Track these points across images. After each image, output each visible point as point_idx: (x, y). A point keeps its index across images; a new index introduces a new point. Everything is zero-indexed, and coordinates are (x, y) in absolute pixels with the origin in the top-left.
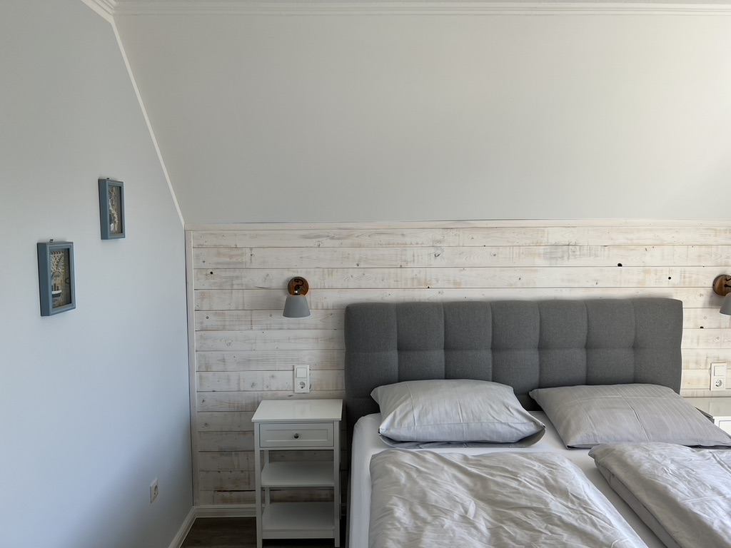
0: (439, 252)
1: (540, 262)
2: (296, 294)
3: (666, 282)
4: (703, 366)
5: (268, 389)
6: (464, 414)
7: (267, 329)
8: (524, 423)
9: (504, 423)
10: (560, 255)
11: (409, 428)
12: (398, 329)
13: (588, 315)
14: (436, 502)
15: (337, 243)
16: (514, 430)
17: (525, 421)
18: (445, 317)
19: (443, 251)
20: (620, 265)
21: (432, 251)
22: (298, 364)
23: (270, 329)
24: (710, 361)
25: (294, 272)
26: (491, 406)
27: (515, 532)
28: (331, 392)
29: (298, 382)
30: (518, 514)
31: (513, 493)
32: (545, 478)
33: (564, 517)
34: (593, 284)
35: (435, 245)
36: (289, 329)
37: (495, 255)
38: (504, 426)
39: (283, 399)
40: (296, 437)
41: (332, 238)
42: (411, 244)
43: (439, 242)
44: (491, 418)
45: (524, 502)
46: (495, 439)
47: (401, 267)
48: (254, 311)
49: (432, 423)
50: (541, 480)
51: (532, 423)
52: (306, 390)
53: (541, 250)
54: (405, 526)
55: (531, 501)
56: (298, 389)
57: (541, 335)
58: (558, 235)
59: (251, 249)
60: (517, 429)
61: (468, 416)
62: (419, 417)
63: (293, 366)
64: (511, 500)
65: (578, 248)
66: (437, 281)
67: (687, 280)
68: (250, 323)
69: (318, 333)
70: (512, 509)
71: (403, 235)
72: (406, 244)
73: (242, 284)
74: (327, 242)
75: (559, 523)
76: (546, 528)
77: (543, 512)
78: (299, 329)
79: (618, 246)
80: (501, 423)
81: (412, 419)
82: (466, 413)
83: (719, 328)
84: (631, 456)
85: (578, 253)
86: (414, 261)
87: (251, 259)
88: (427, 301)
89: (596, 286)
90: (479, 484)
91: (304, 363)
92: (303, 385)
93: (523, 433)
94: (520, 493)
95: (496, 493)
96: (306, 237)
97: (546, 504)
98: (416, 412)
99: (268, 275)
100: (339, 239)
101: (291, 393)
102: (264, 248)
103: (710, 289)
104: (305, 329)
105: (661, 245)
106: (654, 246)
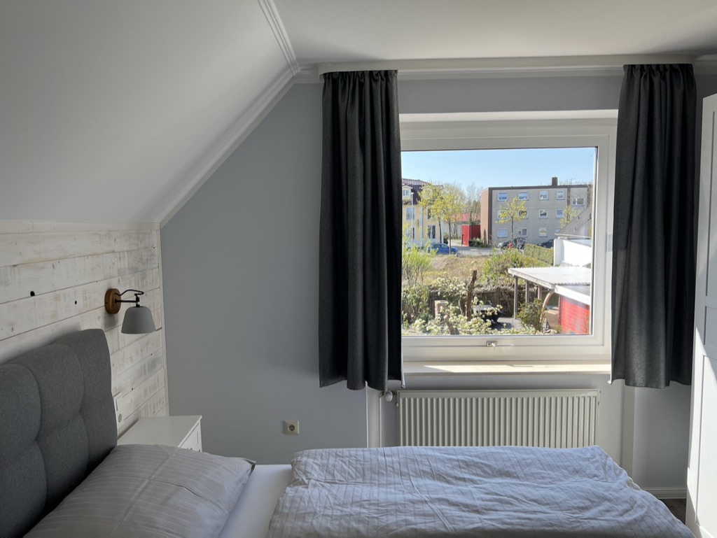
3: (73, 313)
13: (38, 382)
20: (32, 294)
34: (6, 331)
67: (88, 301)
79: (28, 264)
89: (12, 333)
105: (65, 258)
106: (59, 259)
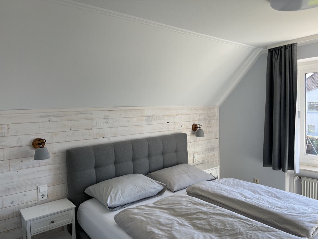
0: (107, 121)
1: (145, 123)
2: (41, 147)
3: (180, 128)
4: (191, 155)
5: (22, 203)
6: (138, 188)
7: (20, 169)
8: (159, 186)
9: (153, 188)
10: (150, 120)
11: (119, 200)
12: (95, 158)
13: (163, 142)
14: (165, 222)
15: (59, 119)
16: (157, 190)
17: (159, 185)
18: (115, 149)
19: (109, 120)
20: (168, 122)
21: (104, 121)
22: (40, 185)
23: (22, 169)
24: (193, 153)
25: (35, 136)
26: (146, 183)
27: (200, 222)
28: (59, 196)
29: (40, 195)
30: (195, 216)
31: (186, 210)
32: (190, 202)
33: (210, 211)
34: (160, 130)
35: (105, 118)
36: (33, 167)
37: (129, 121)
38: (153, 189)
39: (31, 206)
40: (53, 222)
41: (57, 117)
42: (95, 118)
43: (107, 116)
44: (148, 187)
45: (193, 211)
46: (151, 195)
47: (91, 129)
48: (11, 160)
49: (127, 195)
50: (190, 203)
51: (162, 185)
52: (46, 198)
53: (144, 118)
54: (164, 235)
55: (195, 210)
56: (41, 199)
57: (149, 151)
58: (149, 113)
59: (8, 125)
60: (157, 189)
61: (140, 189)
62: (122, 194)
63: (37, 187)
64: (188, 212)
65: (156, 117)
66: (107, 134)
67: (186, 126)
68: (9, 167)
69: (51, 167)
70: (191, 215)
71: (91, 114)
72: (93, 118)
73: (2, 146)
74: (53, 119)
75: (210, 214)
76: (208, 217)
77: (202, 212)
78: (40, 166)
79: (167, 116)
80: (152, 188)
81: (119, 196)
82: (139, 188)
83: (194, 142)
84: (203, 188)
85: (156, 119)
86: (97, 126)
87: (8, 131)
88: (103, 143)
89: (162, 131)
90: (171, 211)
91: (44, 184)
92: (43, 196)
93: (159, 190)
94: (189, 209)
95: (181, 212)
96: (41, 117)
97: (201, 210)
98: (120, 192)
99: (19, 139)
100: (60, 117)
101: (36, 202)
102: (16, 124)
103: (192, 129)
104: (43, 165)
105: (178, 115)
106: (177, 115)
